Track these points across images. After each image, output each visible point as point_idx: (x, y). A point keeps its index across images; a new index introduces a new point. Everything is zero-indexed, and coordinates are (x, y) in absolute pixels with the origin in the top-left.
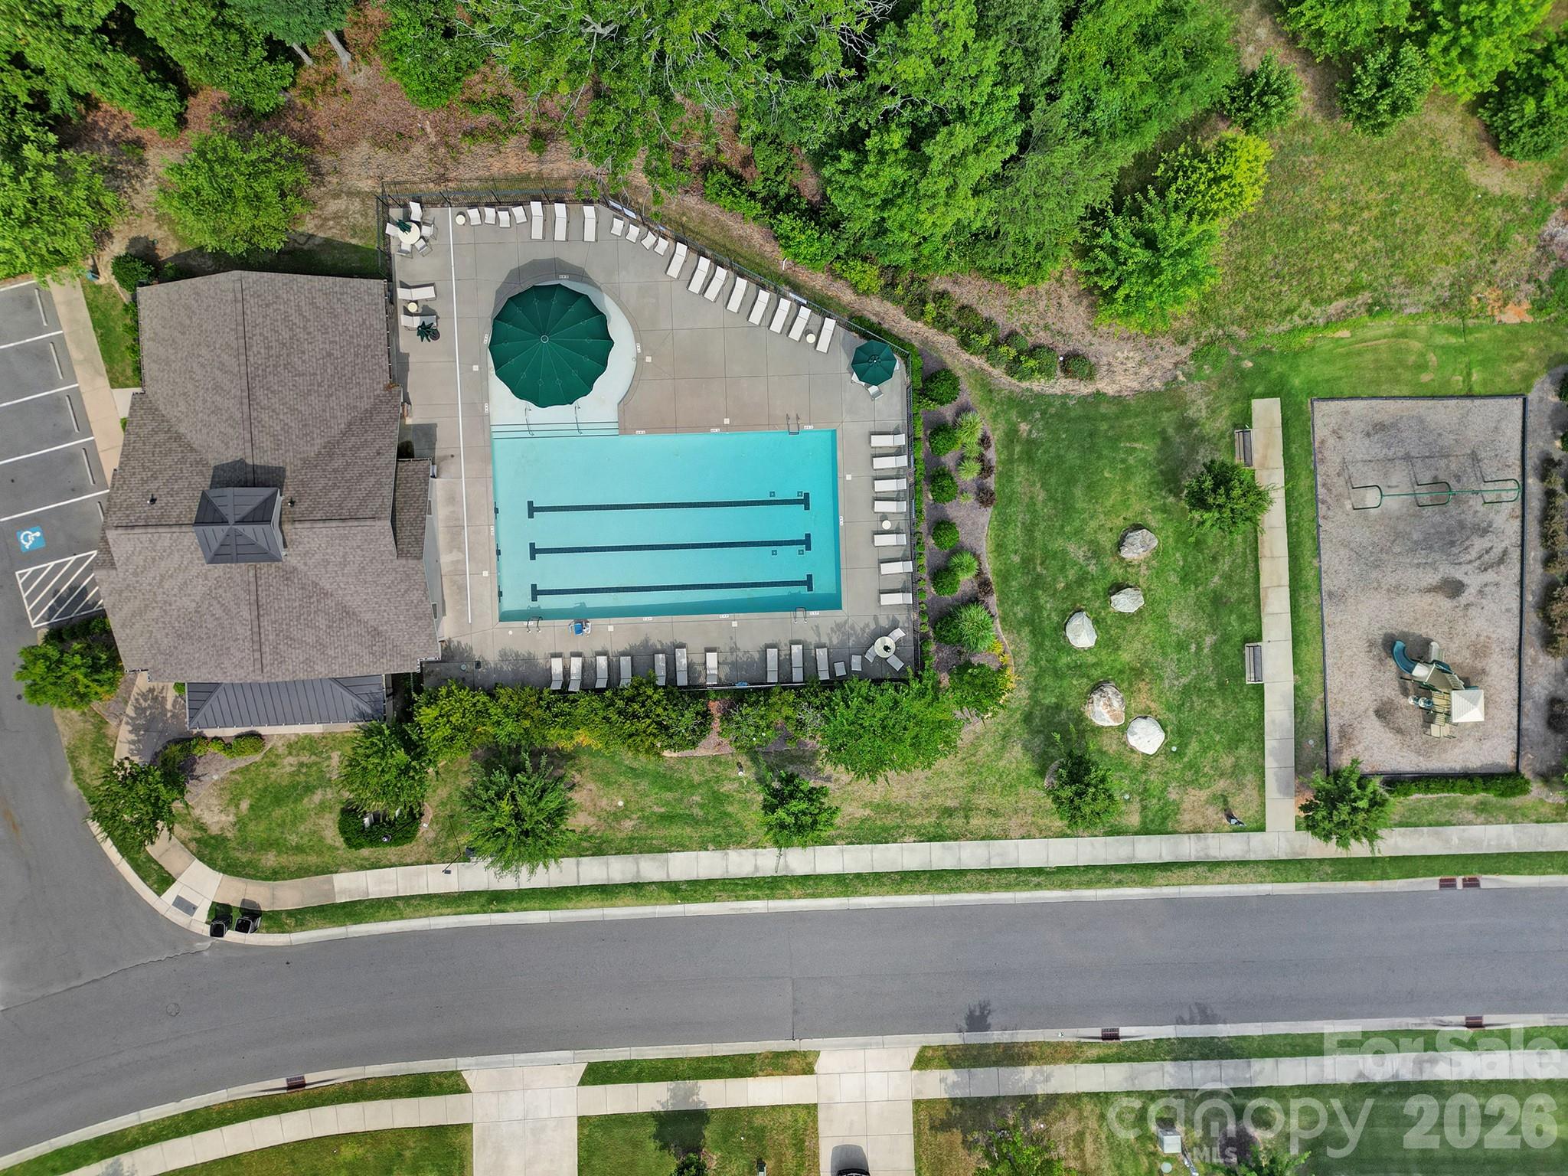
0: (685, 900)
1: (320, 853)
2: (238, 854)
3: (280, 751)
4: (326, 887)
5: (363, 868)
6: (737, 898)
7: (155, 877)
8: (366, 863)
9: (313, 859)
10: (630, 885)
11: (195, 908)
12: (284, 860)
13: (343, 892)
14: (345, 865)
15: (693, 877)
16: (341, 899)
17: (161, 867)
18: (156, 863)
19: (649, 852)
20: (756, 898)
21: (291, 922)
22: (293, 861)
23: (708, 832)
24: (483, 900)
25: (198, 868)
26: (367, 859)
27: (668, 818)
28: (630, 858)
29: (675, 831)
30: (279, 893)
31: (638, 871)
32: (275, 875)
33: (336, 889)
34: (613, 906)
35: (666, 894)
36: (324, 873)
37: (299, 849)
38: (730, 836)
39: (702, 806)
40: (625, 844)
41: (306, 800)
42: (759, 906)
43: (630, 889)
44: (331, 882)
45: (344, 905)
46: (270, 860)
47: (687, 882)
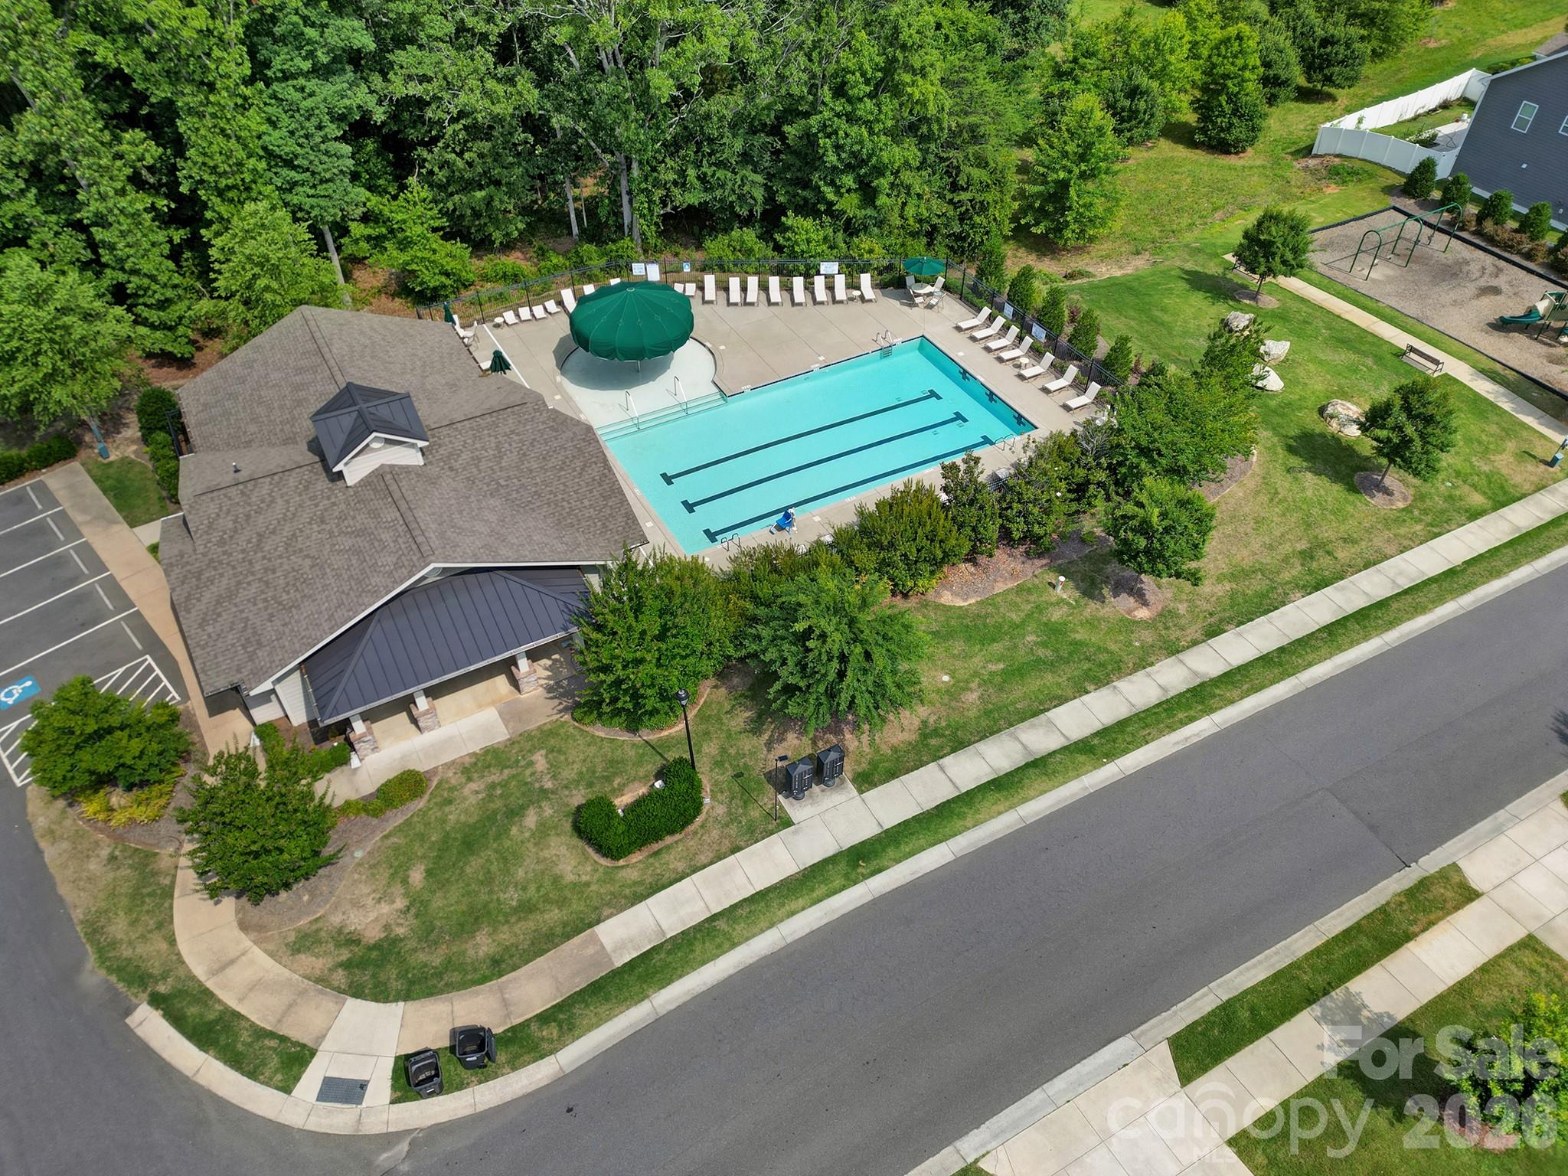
0: (1111, 756)
1: (561, 903)
2: (422, 957)
3: (453, 782)
4: (591, 950)
5: (638, 898)
6: (1172, 729)
7: (274, 1061)
8: (640, 889)
9: (554, 916)
10: (1027, 765)
11: (363, 1086)
12: (505, 935)
13: (621, 946)
14: (608, 904)
15: (1098, 727)
16: (620, 960)
17: (283, 1039)
18: (272, 1035)
19: (1023, 720)
20: (1191, 720)
21: (551, 1031)
22: (520, 932)
23: (1073, 670)
24: (842, 866)
25: (356, 1009)
26: (641, 883)
27: (1016, 673)
28: (1003, 736)
29: (1034, 684)
30: (512, 994)
31: (1025, 747)
32: (498, 966)
33: (609, 948)
34: (1025, 800)
35: (1081, 758)
36: (578, 931)
37: (526, 908)
38: (1102, 665)
39: (1044, 645)
40: (984, 723)
41: (514, 830)
42: (1203, 727)
43: (1031, 771)
44: (595, 940)
45: (631, 965)
46: (483, 945)
47: (1097, 734)
